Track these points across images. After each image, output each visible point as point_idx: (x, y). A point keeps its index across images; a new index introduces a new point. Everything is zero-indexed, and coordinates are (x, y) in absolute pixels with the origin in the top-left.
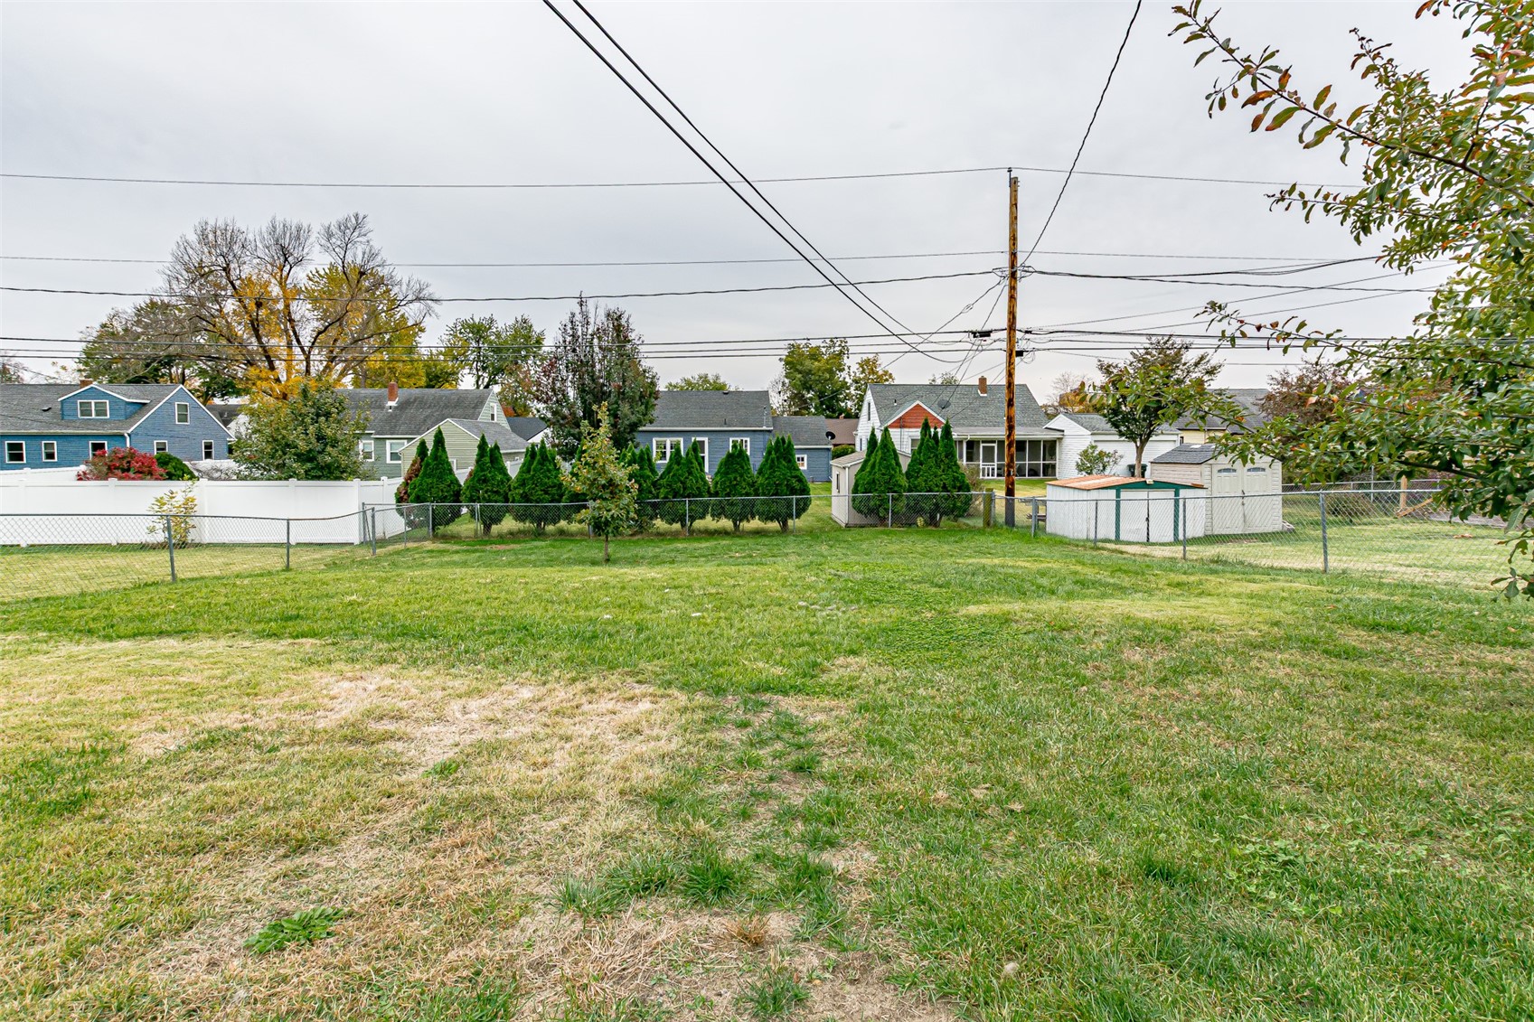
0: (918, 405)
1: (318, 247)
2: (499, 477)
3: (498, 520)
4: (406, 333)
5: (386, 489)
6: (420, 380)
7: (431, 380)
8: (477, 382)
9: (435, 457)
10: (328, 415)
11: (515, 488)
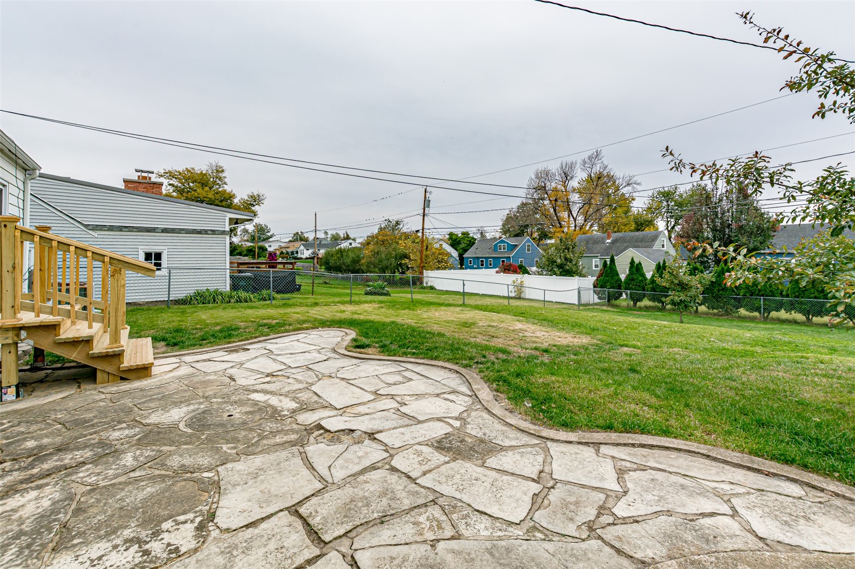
1: (579, 169)
2: (641, 278)
3: (640, 300)
4: (625, 202)
5: (590, 280)
6: (631, 226)
7: (638, 226)
8: (667, 225)
9: (610, 268)
10: (568, 249)
11: (649, 284)
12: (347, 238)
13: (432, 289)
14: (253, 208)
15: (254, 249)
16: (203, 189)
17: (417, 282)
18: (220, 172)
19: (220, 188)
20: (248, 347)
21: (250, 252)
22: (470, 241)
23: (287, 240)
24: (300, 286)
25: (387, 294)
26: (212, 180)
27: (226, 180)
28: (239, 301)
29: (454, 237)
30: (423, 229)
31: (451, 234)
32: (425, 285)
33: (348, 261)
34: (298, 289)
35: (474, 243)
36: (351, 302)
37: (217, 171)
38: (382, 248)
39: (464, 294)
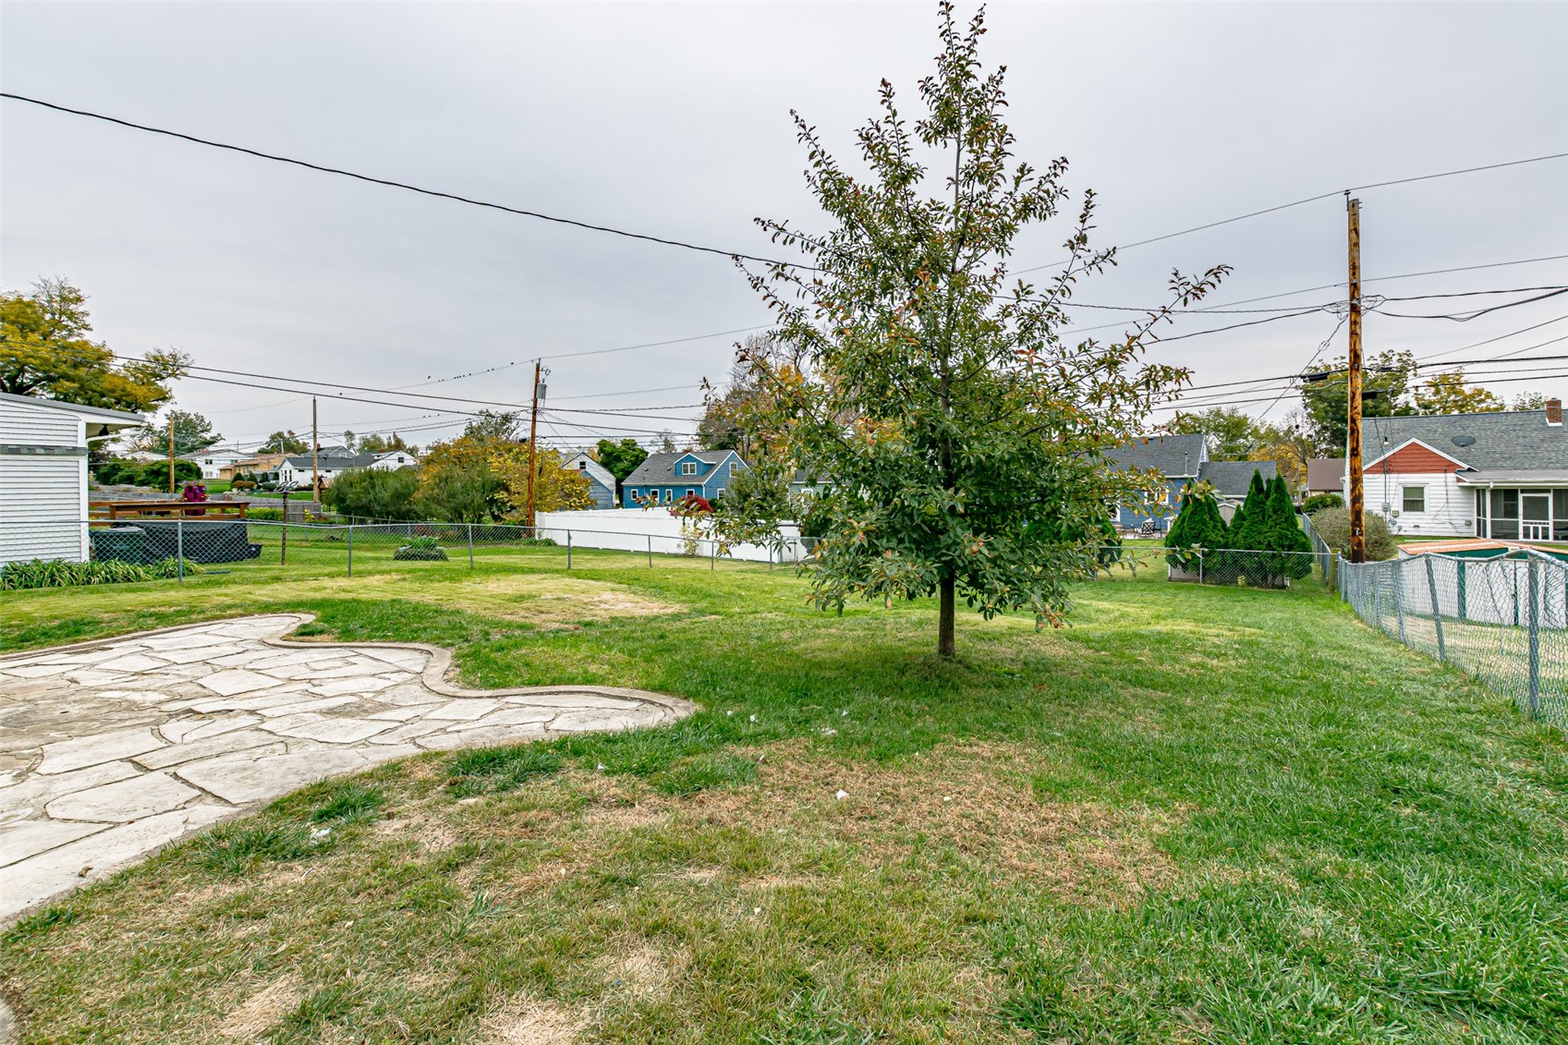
0: (1414, 444)
12: (398, 446)
13: (550, 544)
14: (160, 383)
15: (164, 470)
16: (25, 338)
17: (522, 533)
18: (71, 301)
19: (70, 335)
20: (111, 646)
21: (156, 476)
22: (637, 457)
23: (256, 450)
24: (259, 547)
25: (442, 557)
26: (48, 317)
27: (87, 320)
28: (111, 579)
29: (607, 449)
30: (533, 436)
31: (602, 445)
32: (537, 538)
33: (386, 495)
34: (255, 552)
35: (643, 460)
36: (349, 574)
37: (64, 299)
38: (458, 471)
39: (649, 554)
